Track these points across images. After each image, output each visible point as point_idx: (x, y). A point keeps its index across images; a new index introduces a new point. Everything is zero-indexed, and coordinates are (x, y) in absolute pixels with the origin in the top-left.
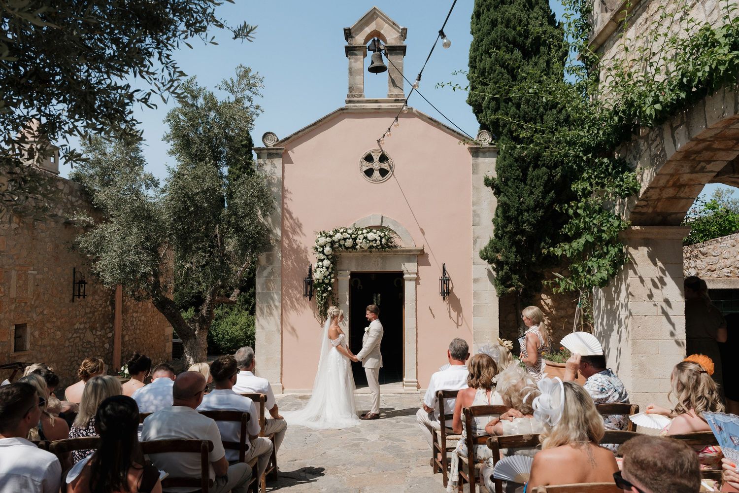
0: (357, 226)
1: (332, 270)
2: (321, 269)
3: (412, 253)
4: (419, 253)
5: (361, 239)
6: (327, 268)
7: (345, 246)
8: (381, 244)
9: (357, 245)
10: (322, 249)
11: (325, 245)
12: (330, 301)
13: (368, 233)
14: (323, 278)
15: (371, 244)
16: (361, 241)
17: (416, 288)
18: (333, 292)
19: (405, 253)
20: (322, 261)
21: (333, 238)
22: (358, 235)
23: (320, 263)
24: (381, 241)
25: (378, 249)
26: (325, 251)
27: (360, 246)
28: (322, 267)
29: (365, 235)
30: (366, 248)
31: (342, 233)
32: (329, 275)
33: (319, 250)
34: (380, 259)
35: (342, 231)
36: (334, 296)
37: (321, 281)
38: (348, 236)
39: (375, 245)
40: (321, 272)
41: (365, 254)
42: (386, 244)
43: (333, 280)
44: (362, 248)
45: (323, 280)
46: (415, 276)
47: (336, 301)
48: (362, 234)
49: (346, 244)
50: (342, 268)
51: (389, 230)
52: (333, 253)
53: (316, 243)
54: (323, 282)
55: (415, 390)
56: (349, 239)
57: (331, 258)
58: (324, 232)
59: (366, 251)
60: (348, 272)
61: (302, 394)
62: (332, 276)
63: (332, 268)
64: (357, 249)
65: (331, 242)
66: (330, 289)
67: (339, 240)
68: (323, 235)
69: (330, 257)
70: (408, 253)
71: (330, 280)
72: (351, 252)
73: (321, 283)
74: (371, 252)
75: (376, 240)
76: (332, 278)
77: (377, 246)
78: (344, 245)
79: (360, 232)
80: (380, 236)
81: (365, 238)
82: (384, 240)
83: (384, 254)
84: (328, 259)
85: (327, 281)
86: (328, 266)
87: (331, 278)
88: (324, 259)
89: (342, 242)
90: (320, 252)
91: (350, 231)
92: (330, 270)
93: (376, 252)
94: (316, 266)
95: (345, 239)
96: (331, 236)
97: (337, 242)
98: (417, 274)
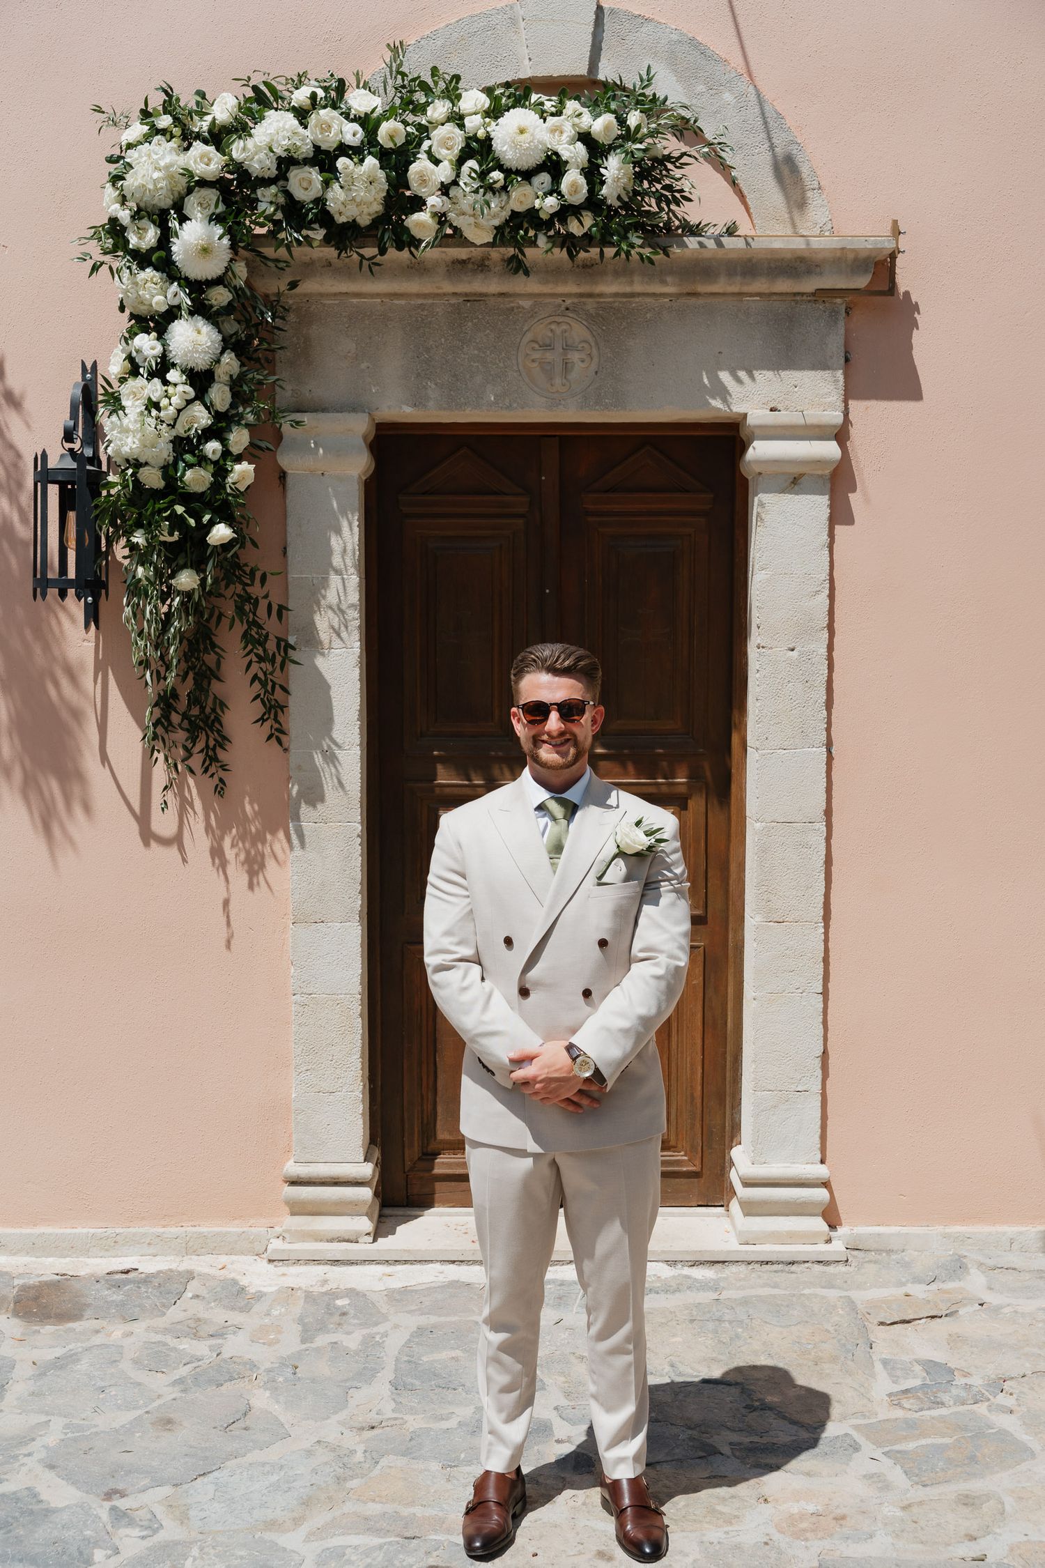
0: (418, 67)
1: (238, 396)
2: (154, 389)
3: (809, 285)
4: (862, 282)
5: (447, 156)
6: (200, 380)
7: (325, 218)
8: (593, 203)
9: (418, 203)
10: (151, 235)
11: (178, 206)
12: (225, 622)
13: (495, 112)
14: (164, 451)
15: (523, 197)
16: (444, 172)
17: (831, 535)
18: (249, 557)
19: (760, 285)
20: (159, 323)
21: (238, 149)
22: (424, 131)
23: (147, 344)
24: (592, 173)
25: (570, 243)
26: (178, 248)
27: (441, 218)
28: (161, 369)
29: (473, 123)
30: (480, 234)
31: (302, 115)
32: (208, 434)
33: (133, 241)
34: (579, 331)
35: (300, 96)
36: (256, 590)
37: (152, 478)
38: (352, 134)
39: (551, 203)
40: (153, 405)
41: (477, 285)
42: (631, 201)
43: (242, 472)
44: (457, 237)
45: (168, 471)
46: (830, 449)
47: (271, 626)
48: (457, 119)
49: (336, 196)
50: (315, 389)
51: (652, 107)
52: (241, 270)
53: (110, 193)
54: (172, 488)
55: (809, 1238)
56: (356, 152)
57: (229, 309)
58: (170, 105)
59: (481, 266)
60: (359, 426)
61: (47, 1267)
62: (239, 438)
63: (235, 385)
64: (415, 242)
65: (219, 184)
66: (221, 533)
67: (287, 163)
68: (165, 121)
69: (219, 297)
70: (783, 285)
71: (221, 472)
72: (372, 268)
73: (156, 494)
74: (517, 266)
75: (554, 165)
76: (238, 459)
77: (567, 211)
78: (320, 201)
79: (439, 109)
80: (585, 138)
81: (478, 148)
82: (614, 168)
83: (609, 287)
84: (200, 309)
85: (196, 478)
86: (201, 362)
87: (226, 453)
88: (172, 314)
89: (304, 185)
90: (142, 259)
91: (360, 101)
92: (220, 395)
93: (554, 272)
94: (114, 366)
95: (324, 160)
96: (218, 137)
97: (265, 182)
98: (841, 435)
